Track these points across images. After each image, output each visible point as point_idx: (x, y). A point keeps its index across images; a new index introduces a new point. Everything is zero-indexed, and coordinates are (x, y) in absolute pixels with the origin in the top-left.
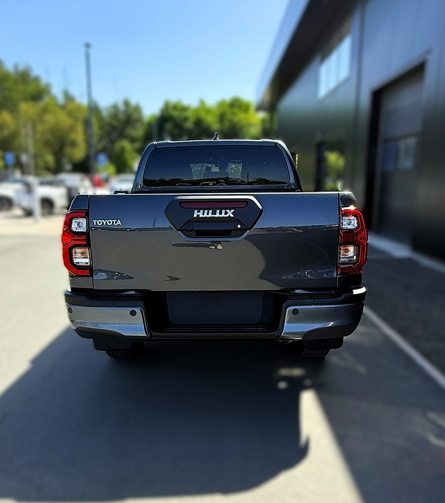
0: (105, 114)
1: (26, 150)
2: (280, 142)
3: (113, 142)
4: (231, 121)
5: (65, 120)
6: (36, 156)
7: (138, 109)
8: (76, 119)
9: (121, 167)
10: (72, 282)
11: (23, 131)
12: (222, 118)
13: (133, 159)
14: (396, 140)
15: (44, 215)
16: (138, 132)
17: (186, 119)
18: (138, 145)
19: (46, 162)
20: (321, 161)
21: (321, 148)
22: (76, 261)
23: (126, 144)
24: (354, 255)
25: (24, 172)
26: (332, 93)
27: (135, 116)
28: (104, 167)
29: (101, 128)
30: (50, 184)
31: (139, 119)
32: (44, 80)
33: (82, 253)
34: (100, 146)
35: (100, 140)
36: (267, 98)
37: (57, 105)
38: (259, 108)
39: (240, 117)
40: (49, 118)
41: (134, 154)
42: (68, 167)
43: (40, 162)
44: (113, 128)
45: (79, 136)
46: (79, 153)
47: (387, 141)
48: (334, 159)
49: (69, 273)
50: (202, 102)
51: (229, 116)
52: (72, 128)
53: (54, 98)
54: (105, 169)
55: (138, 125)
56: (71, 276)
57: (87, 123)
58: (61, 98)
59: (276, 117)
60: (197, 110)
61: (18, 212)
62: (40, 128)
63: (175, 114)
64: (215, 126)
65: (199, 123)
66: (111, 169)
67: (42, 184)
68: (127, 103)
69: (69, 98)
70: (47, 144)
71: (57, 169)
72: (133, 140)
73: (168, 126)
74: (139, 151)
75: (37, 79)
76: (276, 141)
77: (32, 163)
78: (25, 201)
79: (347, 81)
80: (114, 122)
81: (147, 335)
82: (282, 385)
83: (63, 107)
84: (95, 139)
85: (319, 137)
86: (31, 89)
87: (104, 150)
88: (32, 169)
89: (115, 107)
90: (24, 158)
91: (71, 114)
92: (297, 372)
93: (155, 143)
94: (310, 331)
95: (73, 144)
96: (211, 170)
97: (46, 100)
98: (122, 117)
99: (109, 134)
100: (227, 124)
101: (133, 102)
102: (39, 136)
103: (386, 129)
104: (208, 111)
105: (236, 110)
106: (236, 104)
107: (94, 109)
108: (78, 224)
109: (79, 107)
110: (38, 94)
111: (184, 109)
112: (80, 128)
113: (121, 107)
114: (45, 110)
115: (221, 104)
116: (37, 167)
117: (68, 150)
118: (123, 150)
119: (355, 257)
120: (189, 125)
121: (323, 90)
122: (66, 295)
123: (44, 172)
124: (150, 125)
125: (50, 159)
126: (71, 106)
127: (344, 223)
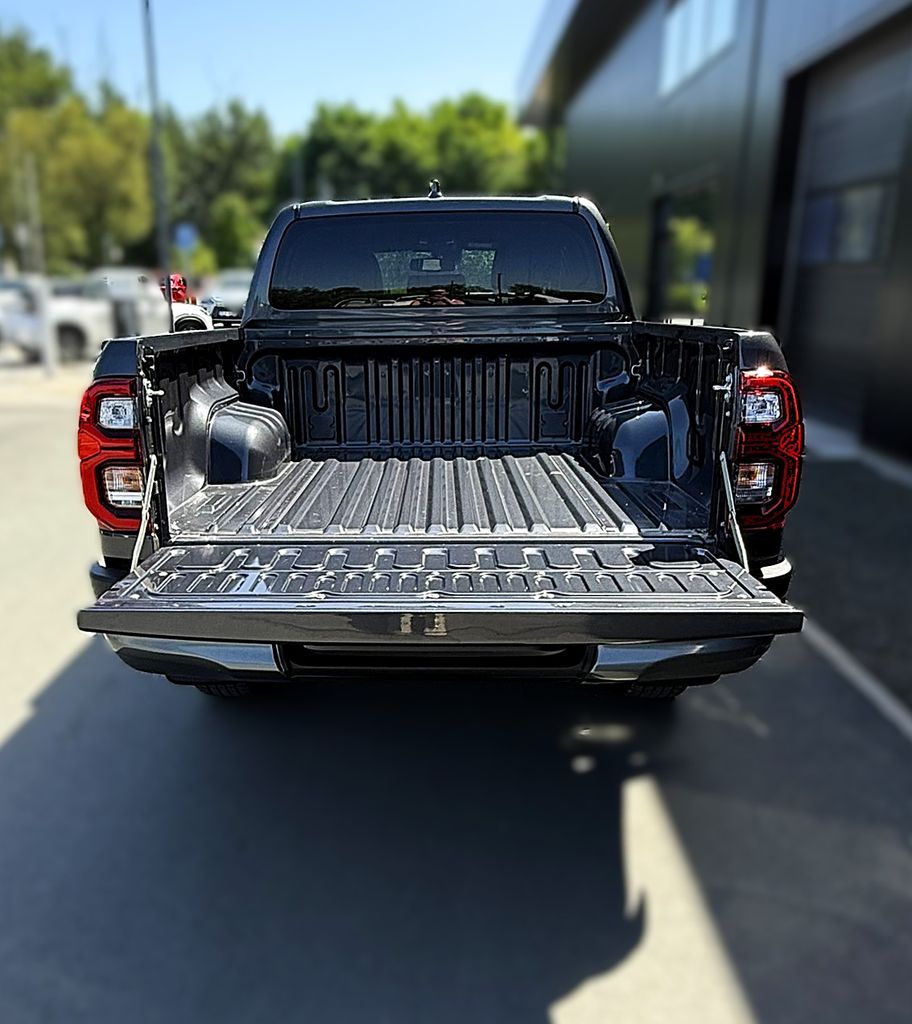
0: (191, 134)
1: (25, 218)
2: (586, 202)
3: (209, 198)
4: (461, 149)
5: (104, 149)
6: (46, 230)
7: (260, 122)
8: (129, 147)
9: (227, 256)
10: (106, 547)
11: (17, 175)
12: (443, 141)
13: (252, 235)
14: (838, 190)
15: (63, 360)
16: (263, 175)
17: (364, 146)
18: (261, 204)
19: (68, 243)
20: (661, 238)
21: (662, 209)
22: (113, 496)
23: (235, 202)
24: (768, 486)
25: (23, 266)
26: (691, 82)
27: (255, 139)
28: (191, 253)
29: (183, 166)
30: (78, 292)
31: (264, 147)
32: (58, 58)
33: (128, 480)
34: (180, 208)
35: (180, 197)
36: (544, 96)
37: (86, 114)
38: (525, 119)
39: (483, 140)
40: (72, 145)
41: (254, 225)
42: (116, 253)
43: (57, 242)
44: (210, 166)
45: (135, 184)
46: (137, 224)
47: (814, 194)
48: (689, 234)
49: (100, 524)
50: (399, 106)
51: (458, 138)
52: (121, 167)
53: (80, 100)
54: (194, 256)
55: (262, 159)
56: (105, 533)
57: (152, 156)
58: (94, 100)
59: (562, 137)
60: (390, 124)
61: (12, 354)
62: (53, 166)
63: (341, 133)
64: (429, 161)
65: (392, 153)
66: (206, 258)
67: (58, 293)
68: (236, 110)
69: (112, 98)
70: (68, 202)
71: (93, 260)
72: (251, 194)
73: (328, 161)
74: (265, 217)
75: (42, 57)
76: (575, 199)
77: (38, 244)
78: (25, 331)
79: (727, 52)
80: (211, 154)
81: (279, 667)
82: (582, 764)
83: (101, 120)
84: (170, 191)
85: (658, 184)
86: (29, 79)
87: (191, 217)
88: (37, 257)
89: (211, 118)
90: (22, 235)
91: (117, 135)
92: (615, 733)
93: (296, 206)
94: (658, 663)
95: (125, 203)
96: (422, 266)
97: (65, 102)
98: (227, 141)
99: (200, 181)
100: (453, 155)
101: (250, 106)
102: (51, 186)
103: (814, 166)
104: (413, 127)
105: (472, 123)
106: (474, 110)
107: (165, 122)
108: (115, 411)
109: (133, 121)
110: (46, 90)
111: (361, 122)
112: (137, 168)
113: (226, 119)
114: (61, 129)
115: (442, 109)
116: (48, 254)
117: (114, 216)
118: (230, 215)
119: (770, 489)
120: (371, 159)
121: (671, 77)
122: (93, 576)
123: (65, 266)
124: (287, 158)
125: (77, 236)
126: (117, 118)
127: (749, 409)
